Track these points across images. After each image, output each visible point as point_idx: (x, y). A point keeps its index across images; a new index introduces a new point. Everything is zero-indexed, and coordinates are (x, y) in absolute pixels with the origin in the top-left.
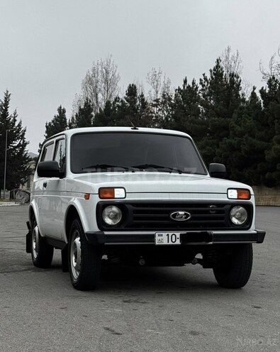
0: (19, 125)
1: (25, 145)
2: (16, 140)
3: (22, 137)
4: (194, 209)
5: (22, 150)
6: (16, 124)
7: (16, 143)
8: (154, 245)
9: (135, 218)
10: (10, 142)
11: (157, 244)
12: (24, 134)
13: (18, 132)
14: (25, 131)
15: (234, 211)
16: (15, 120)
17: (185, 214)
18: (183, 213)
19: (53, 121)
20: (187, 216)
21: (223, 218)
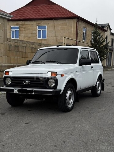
9: (13, 83)
18: (27, 81)
20: (29, 83)
21: (43, 84)
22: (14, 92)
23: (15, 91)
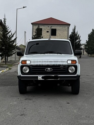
0: (79, 35)
1: (80, 41)
2: (77, 40)
3: (79, 39)
4: (54, 67)
5: (79, 43)
6: (78, 35)
7: (78, 41)
8: (38, 80)
9: (33, 71)
10: (76, 40)
11: (39, 79)
12: (80, 38)
13: (78, 37)
14: (80, 37)
15: (70, 68)
16: (77, 34)
17: (50, 69)
18: (49, 69)
19: (90, 33)
20: (51, 70)
21: (65, 71)
22: (38, 79)
23: (39, 77)
